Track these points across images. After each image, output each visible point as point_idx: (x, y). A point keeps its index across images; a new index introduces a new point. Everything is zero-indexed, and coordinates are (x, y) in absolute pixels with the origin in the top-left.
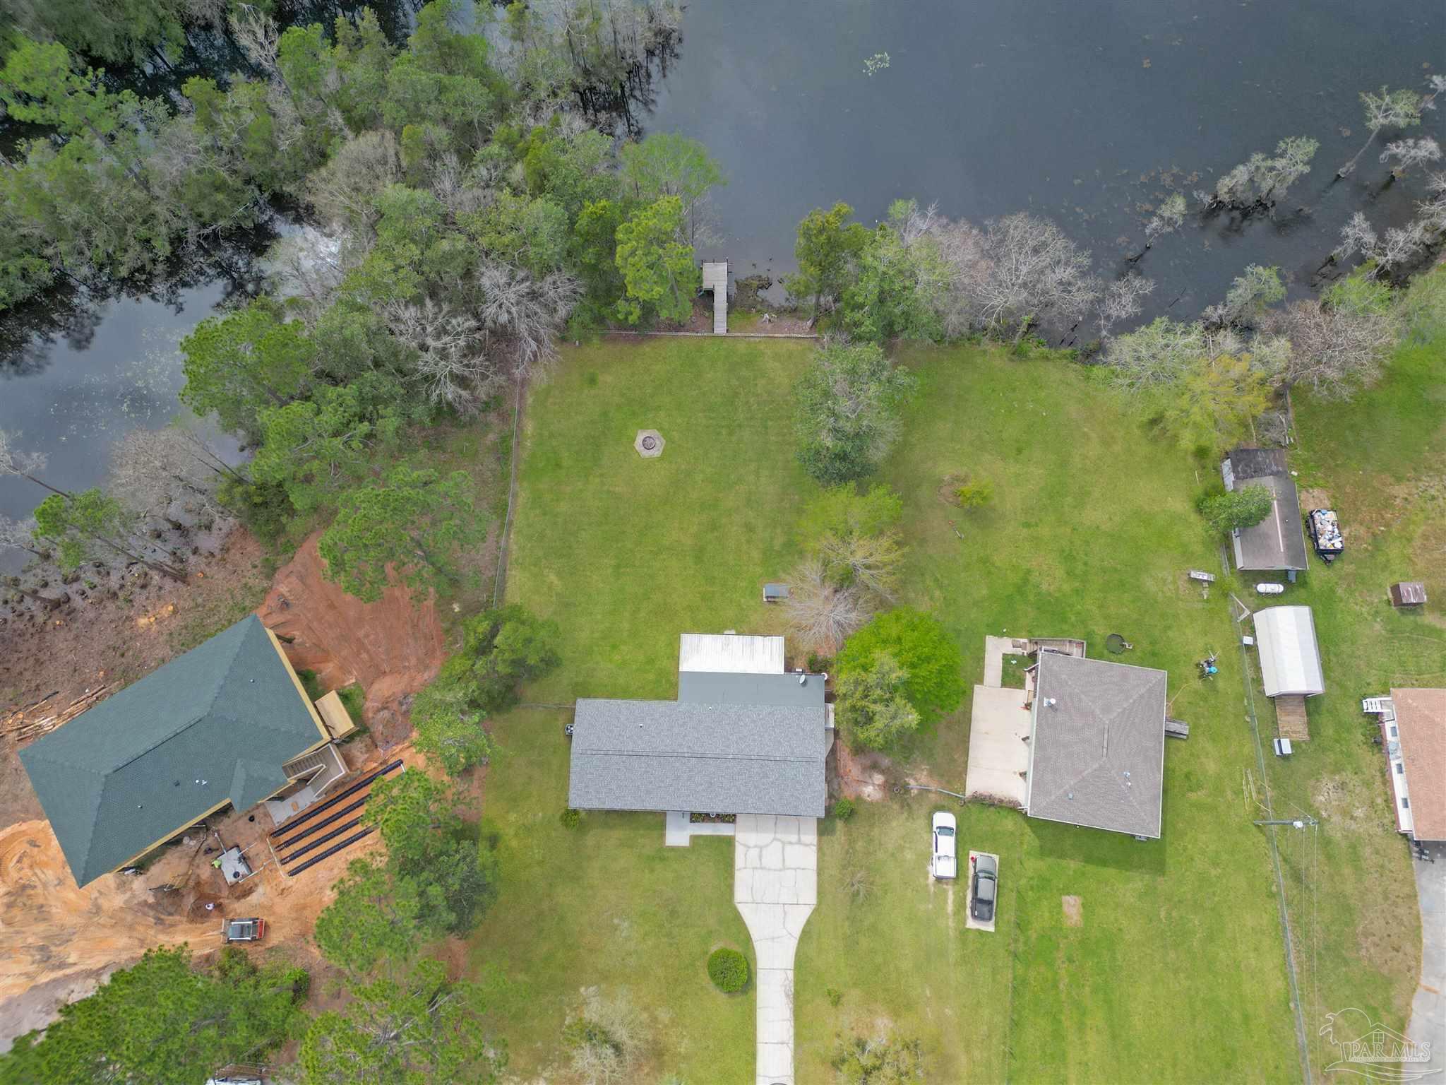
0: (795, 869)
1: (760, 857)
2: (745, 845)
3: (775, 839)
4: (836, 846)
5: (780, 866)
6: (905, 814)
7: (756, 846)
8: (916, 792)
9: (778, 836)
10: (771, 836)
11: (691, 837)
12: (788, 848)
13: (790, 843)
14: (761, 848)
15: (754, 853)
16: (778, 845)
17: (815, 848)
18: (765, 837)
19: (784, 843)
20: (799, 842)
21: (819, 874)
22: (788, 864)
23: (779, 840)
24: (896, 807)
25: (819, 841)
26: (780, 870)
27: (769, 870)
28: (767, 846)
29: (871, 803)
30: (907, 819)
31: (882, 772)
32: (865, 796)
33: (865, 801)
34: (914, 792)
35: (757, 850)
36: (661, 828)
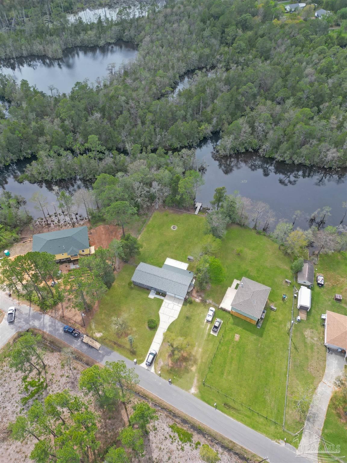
0: (175, 310)
2: (166, 302)
4: (186, 308)
5: (172, 308)
6: (204, 307)
11: (155, 297)
12: (175, 306)
15: (167, 304)
17: (181, 307)
18: (171, 302)
19: (174, 304)
21: (180, 313)
24: (202, 305)
27: (169, 308)
28: (170, 304)
31: (202, 297)
33: (196, 302)
34: (207, 303)
36: (149, 294)
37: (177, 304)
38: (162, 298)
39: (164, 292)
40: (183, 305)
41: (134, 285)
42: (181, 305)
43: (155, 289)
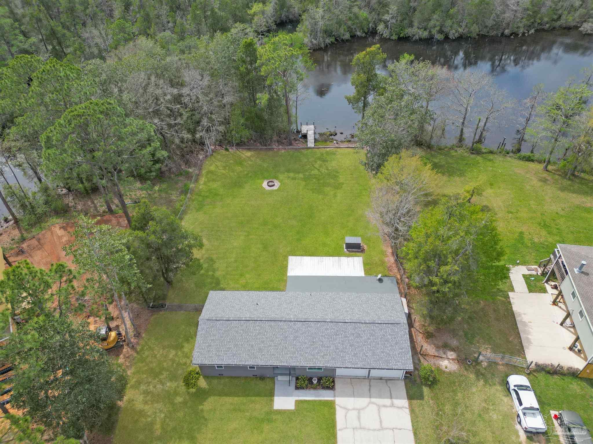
0: (393, 429)
1: (359, 418)
2: (345, 408)
3: (370, 403)
4: (427, 409)
5: (378, 426)
6: (482, 382)
7: (354, 409)
8: (486, 364)
9: (373, 400)
10: (366, 400)
11: (296, 401)
12: (383, 410)
13: (385, 406)
14: (359, 410)
15: (353, 414)
16: (374, 408)
17: (408, 411)
18: (362, 402)
19: (379, 407)
20: (392, 405)
21: (415, 434)
22: (385, 425)
23: (373, 403)
24: (472, 376)
25: (410, 405)
26: (379, 430)
27: (369, 430)
28: (363, 409)
29: (450, 373)
30: (484, 385)
31: (453, 350)
32: (443, 368)
33: (444, 372)
34: (485, 364)
35: (355, 413)
36: (271, 394)
37: (387, 401)
38: (325, 396)
39: (326, 369)
40: (410, 397)
41: (206, 377)
42: (404, 402)
43: (290, 371)
